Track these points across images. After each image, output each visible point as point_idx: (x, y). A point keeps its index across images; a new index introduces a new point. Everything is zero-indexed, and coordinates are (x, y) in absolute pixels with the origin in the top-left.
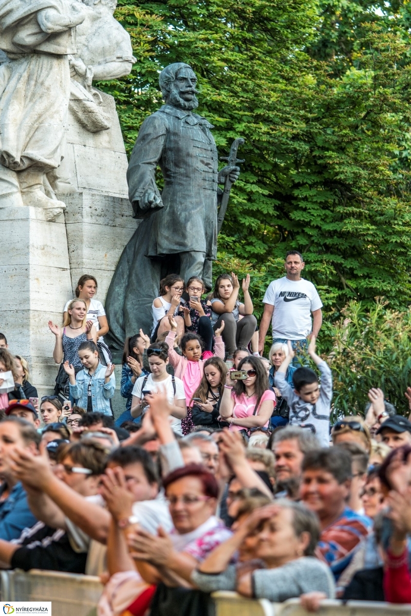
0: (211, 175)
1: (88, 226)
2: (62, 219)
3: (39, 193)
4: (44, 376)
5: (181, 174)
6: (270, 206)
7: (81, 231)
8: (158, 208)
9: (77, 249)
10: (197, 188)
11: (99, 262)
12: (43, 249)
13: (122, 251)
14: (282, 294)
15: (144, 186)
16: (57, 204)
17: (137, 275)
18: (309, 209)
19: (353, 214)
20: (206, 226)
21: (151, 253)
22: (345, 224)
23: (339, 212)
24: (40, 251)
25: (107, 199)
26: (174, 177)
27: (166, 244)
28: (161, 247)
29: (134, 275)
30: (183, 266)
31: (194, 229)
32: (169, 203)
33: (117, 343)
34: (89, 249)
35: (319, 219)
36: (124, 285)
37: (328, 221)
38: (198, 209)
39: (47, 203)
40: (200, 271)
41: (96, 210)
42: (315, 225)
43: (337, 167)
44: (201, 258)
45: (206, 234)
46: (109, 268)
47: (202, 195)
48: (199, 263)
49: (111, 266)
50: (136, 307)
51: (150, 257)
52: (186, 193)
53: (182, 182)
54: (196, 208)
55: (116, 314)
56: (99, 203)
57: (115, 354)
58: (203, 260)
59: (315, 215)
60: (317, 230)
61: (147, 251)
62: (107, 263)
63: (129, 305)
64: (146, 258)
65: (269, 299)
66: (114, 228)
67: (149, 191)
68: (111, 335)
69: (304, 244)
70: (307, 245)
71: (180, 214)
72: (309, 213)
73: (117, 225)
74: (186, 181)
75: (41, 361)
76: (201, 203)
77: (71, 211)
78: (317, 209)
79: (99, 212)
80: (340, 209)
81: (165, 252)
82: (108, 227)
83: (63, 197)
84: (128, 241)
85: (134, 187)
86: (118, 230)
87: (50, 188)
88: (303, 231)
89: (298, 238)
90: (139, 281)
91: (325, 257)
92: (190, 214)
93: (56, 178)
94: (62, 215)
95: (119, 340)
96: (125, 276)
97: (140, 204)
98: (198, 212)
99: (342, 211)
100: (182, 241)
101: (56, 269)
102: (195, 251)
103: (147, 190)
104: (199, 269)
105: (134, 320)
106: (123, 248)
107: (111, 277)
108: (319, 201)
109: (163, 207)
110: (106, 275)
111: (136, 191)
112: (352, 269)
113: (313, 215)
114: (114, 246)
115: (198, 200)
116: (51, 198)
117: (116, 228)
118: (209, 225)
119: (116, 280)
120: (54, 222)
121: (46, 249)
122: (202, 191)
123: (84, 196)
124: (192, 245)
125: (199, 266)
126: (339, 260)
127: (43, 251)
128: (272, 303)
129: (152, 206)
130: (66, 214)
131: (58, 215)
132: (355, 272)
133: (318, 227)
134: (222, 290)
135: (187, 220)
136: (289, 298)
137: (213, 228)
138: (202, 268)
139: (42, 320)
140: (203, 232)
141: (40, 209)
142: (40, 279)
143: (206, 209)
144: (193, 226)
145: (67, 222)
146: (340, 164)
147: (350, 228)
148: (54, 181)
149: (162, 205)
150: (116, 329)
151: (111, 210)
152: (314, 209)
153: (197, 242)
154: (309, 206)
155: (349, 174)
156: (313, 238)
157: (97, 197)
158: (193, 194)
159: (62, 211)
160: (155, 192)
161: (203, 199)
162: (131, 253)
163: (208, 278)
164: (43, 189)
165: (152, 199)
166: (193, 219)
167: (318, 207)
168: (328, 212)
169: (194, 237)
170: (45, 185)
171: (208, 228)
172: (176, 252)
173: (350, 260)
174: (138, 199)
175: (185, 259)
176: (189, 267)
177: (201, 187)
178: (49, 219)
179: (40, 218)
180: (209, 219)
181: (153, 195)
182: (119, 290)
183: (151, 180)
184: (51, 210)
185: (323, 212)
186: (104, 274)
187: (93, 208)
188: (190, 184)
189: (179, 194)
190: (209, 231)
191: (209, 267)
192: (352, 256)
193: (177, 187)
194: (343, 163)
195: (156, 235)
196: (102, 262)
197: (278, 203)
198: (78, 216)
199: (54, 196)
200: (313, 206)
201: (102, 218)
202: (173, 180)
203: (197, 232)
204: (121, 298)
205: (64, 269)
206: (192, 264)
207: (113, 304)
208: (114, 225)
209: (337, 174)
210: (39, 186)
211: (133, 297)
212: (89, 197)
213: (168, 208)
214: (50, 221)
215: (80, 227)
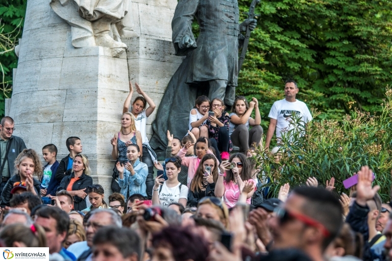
0: (233, 25)
1: (143, 61)
2: (124, 55)
3: (108, 37)
4: (106, 169)
5: (211, 24)
6: (309, 55)
7: (138, 64)
8: (192, 48)
9: (135, 77)
10: (222, 34)
11: (152, 87)
12: (109, 77)
13: (170, 79)
14: (282, 112)
15: (183, 32)
16: (120, 44)
17: (179, 97)
18: (337, 56)
19: (367, 60)
20: (229, 61)
21: (189, 81)
22: (361, 67)
23: (357, 58)
24: (106, 79)
25: (159, 42)
26: (206, 26)
27: (199, 75)
28: (195, 76)
29: (177, 96)
30: (211, 90)
31: (219, 64)
32: (202, 45)
33: (163, 145)
34: (143, 78)
35: (344, 63)
36: (170, 104)
37: (350, 64)
38: (223, 49)
39: (113, 44)
40: (223, 93)
41: (150, 49)
42: (341, 67)
43: (356, 27)
44: (224, 85)
45: (229, 67)
46: (159, 91)
47: (226, 39)
48: (222, 88)
49: (161, 90)
50: (177, 119)
51: (188, 83)
52: (214, 37)
53: (211, 30)
54: (221, 49)
55: (162, 125)
56: (152, 45)
57: (160, 153)
58: (225, 86)
59: (341, 60)
60: (342, 71)
61: (187, 80)
62: (158, 88)
63: (172, 118)
64: (186, 84)
65: (273, 114)
66: (164, 63)
67: (186, 36)
68: (159, 139)
69: (333, 81)
70: (335, 82)
71: (209, 53)
72: (337, 59)
73: (166, 61)
74: (214, 29)
75: (104, 158)
76: (225, 45)
77: (131, 50)
78: (343, 57)
79: (152, 51)
80: (358, 56)
81: (198, 80)
82: (159, 62)
83: (126, 40)
84: (175, 72)
85: (176, 33)
86: (167, 64)
87: (117, 34)
88: (333, 72)
89: (330, 76)
90: (180, 101)
91: (347, 90)
92: (216, 52)
93: (123, 27)
94: (125, 53)
95: (164, 143)
96: (171, 97)
97: (179, 45)
98: (222, 51)
99: (359, 58)
100: (210, 72)
101: (119, 92)
102: (219, 79)
103: (185, 35)
104: (222, 92)
105: (174, 129)
106: (171, 78)
107: (161, 98)
108: (344, 51)
109: (196, 48)
110: (157, 96)
111: (177, 36)
112: (366, 98)
113: (339, 61)
114: (164, 76)
115: (223, 42)
116: (117, 41)
117: (165, 63)
118: (231, 60)
119: (164, 100)
120: (119, 58)
121: (111, 77)
122: (226, 36)
123: (140, 40)
124: (217, 75)
125: (222, 90)
126: (358, 92)
127: (109, 79)
128: (275, 118)
129: (188, 46)
130: (128, 52)
131: (121, 53)
132: (368, 101)
133: (343, 69)
134: (237, 108)
135: (214, 57)
136: (287, 114)
137: (234, 63)
138: (224, 91)
139: (107, 128)
140: (226, 66)
141: (108, 49)
142: (106, 99)
143: (229, 50)
144: (218, 61)
145: (128, 58)
146: (358, 25)
147: (364, 70)
148: (121, 29)
149: (196, 45)
150: (162, 135)
151: (162, 49)
152: (340, 56)
153: (221, 73)
154: (337, 54)
155: (364, 33)
156: (339, 77)
157: (151, 40)
158: (219, 38)
159: (124, 50)
160: (191, 36)
161: (227, 42)
162: (176, 81)
163: (232, 99)
164: (112, 34)
165: (187, 41)
166: (218, 56)
167: (344, 55)
168: (350, 59)
169: (219, 69)
170: (114, 31)
171: (230, 63)
172: (206, 80)
173: (365, 92)
174: (178, 41)
175: (212, 85)
176: (215, 91)
177: (225, 33)
178: (114, 55)
179: (107, 55)
180: (231, 56)
181: (188, 39)
182: (166, 107)
183: (188, 28)
184: (116, 49)
185: (347, 58)
186: (155, 96)
187: (148, 48)
188: (217, 31)
189: (209, 38)
190: (231, 66)
191: (233, 91)
192: (367, 89)
193: (208, 34)
194: (361, 25)
195: (192, 68)
196: (154, 87)
197: (314, 53)
198: (136, 54)
199: (119, 39)
200: (340, 54)
201: (154, 55)
202: (205, 28)
203: (221, 66)
204: (167, 113)
205: (125, 92)
206: (217, 89)
207: (161, 117)
208: (164, 60)
209: (356, 32)
210: (107, 32)
211: (175, 112)
212: (144, 40)
213: (201, 49)
214: (115, 57)
215: (137, 61)
